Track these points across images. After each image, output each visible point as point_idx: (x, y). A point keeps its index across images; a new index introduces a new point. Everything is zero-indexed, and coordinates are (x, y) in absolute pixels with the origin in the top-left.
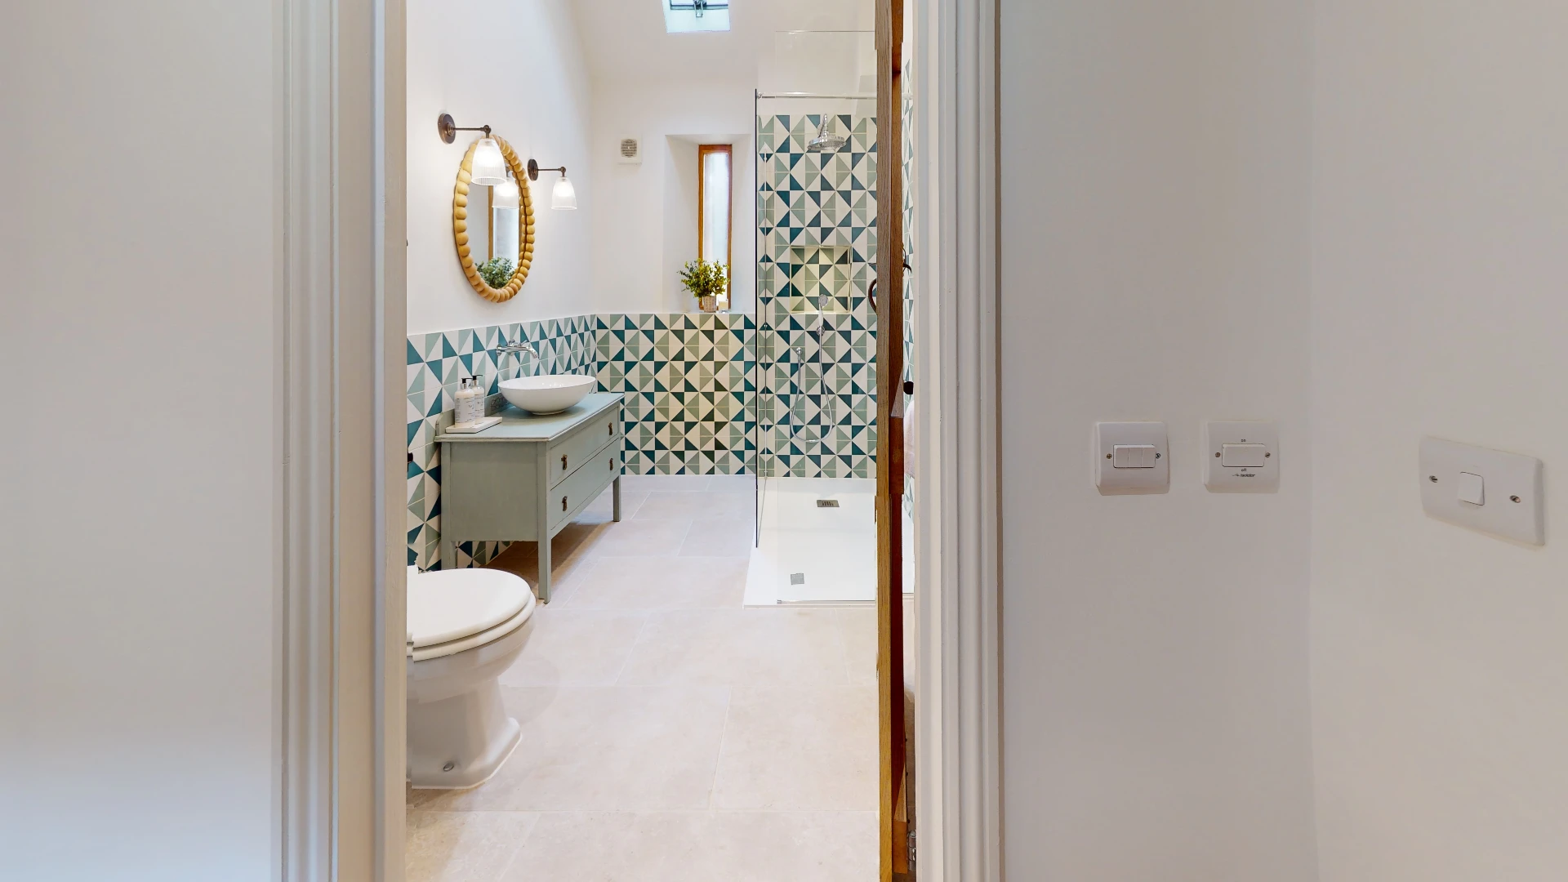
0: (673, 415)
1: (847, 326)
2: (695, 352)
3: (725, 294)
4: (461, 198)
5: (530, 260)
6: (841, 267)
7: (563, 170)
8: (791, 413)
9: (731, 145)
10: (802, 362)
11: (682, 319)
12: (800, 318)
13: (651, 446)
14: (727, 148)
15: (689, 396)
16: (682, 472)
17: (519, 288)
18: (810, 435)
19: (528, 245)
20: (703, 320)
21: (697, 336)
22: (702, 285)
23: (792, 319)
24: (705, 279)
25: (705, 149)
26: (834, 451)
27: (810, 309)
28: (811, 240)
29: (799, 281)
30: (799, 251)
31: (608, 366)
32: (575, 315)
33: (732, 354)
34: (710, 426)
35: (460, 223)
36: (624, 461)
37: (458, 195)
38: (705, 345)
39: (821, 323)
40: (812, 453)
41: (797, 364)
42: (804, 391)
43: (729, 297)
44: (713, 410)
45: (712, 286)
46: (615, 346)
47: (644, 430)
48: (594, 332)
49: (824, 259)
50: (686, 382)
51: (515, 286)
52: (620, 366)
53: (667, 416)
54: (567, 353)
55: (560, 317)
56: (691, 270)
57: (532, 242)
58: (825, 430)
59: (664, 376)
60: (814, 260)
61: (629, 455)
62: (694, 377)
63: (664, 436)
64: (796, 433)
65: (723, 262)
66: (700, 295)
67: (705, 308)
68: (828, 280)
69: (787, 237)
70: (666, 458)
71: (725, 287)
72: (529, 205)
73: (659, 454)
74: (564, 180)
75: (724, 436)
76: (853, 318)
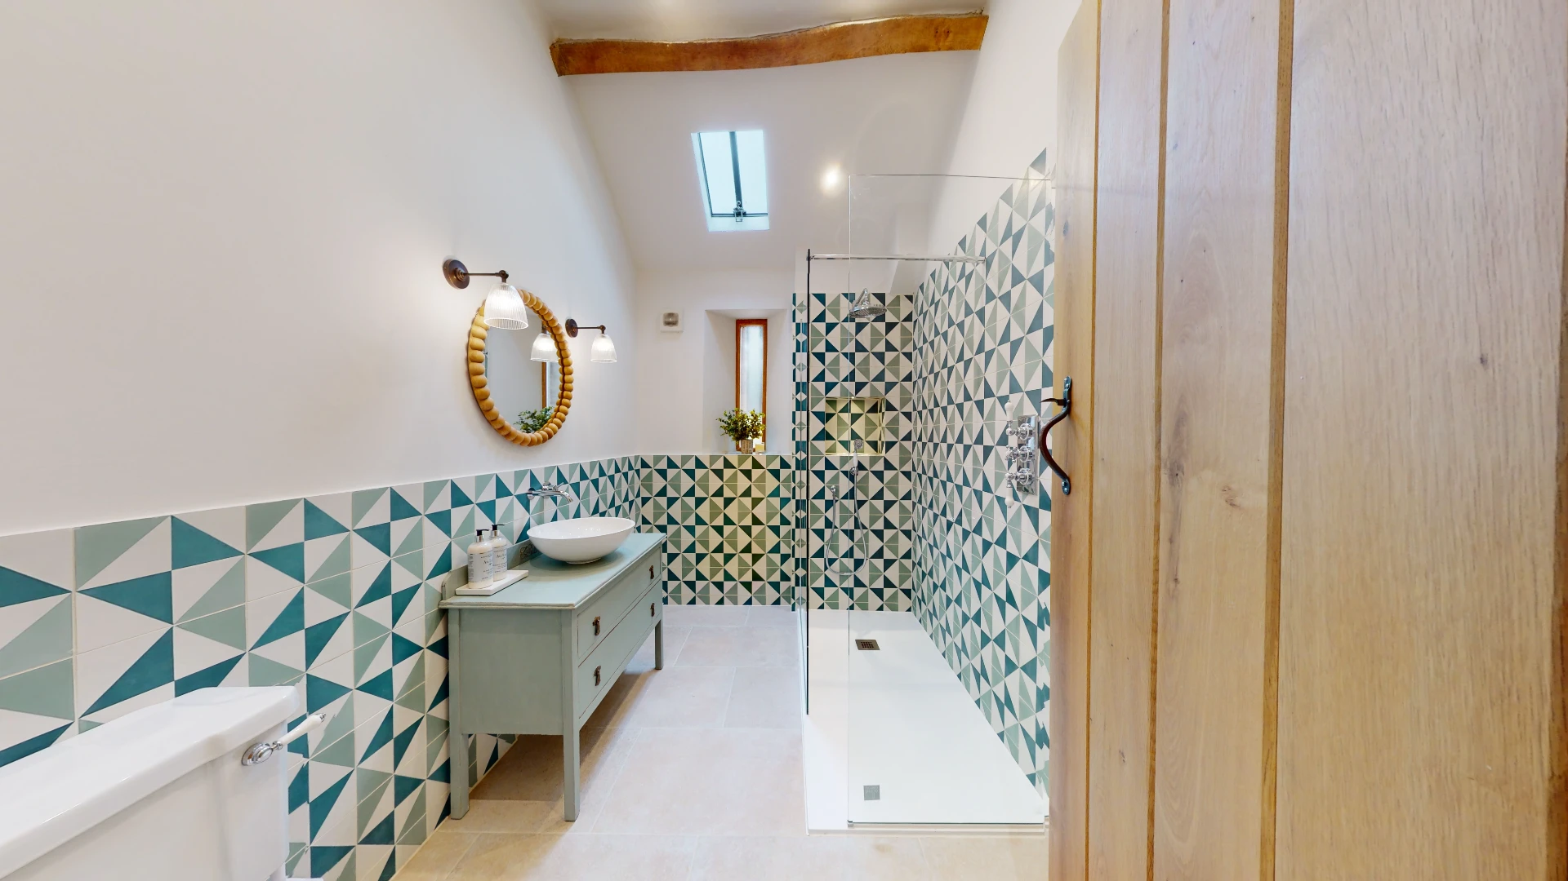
0: (712, 547)
1: (880, 466)
2: (734, 489)
3: (761, 438)
4: (478, 342)
5: (568, 406)
6: (871, 415)
7: (603, 328)
8: (826, 548)
9: (766, 320)
10: (836, 498)
11: (721, 460)
12: (834, 458)
13: (692, 577)
14: (762, 322)
15: (728, 529)
16: (721, 602)
17: (555, 433)
18: (844, 568)
19: (565, 393)
20: (742, 460)
21: (735, 474)
22: (739, 430)
23: (827, 461)
24: (742, 425)
25: (741, 323)
26: (867, 584)
27: (842, 452)
28: (844, 392)
29: (832, 427)
30: (832, 402)
31: (651, 501)
32: (618, 457)
33: (769, 492)
34: (748, 557)
35: (475, 366)
36: (666, 591)
37: (472, 339)
38: (743, 483)
39: (856, 465)
40: (845, 585)
41: (832, 501)
42: (838, 526)
43: (764, 440)
44: (751, 542)
45: (749, 431)
46: (658, 483)
47: (685, 561)
48: (638, 471)
49: (855, 409)
50: (725, 516)
51: (550, 430)
52: (663, 501)
53: (707, 548)
54: (610, 491)
55: (603, 459)
56: (730, 417)
57: (571, 390)
58: (858, 563)
59: (704, 511)
60: (846, 410)
61: (672, 585)
62: (732, 511)
63: (705, 567)
64: (830, 565)
65: (758, 411)
66: (737, 439)
67: (742, 450)
68: (859, 427)
69: (823, 391)
70: (706, 588)
71: (761, 432)
72: (567, 357)
73: (700, 585)
74: (603, 337)
75: (761, 567)
76: (885, 459)
